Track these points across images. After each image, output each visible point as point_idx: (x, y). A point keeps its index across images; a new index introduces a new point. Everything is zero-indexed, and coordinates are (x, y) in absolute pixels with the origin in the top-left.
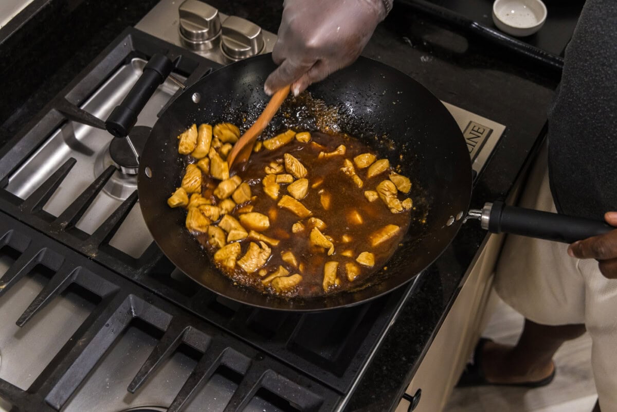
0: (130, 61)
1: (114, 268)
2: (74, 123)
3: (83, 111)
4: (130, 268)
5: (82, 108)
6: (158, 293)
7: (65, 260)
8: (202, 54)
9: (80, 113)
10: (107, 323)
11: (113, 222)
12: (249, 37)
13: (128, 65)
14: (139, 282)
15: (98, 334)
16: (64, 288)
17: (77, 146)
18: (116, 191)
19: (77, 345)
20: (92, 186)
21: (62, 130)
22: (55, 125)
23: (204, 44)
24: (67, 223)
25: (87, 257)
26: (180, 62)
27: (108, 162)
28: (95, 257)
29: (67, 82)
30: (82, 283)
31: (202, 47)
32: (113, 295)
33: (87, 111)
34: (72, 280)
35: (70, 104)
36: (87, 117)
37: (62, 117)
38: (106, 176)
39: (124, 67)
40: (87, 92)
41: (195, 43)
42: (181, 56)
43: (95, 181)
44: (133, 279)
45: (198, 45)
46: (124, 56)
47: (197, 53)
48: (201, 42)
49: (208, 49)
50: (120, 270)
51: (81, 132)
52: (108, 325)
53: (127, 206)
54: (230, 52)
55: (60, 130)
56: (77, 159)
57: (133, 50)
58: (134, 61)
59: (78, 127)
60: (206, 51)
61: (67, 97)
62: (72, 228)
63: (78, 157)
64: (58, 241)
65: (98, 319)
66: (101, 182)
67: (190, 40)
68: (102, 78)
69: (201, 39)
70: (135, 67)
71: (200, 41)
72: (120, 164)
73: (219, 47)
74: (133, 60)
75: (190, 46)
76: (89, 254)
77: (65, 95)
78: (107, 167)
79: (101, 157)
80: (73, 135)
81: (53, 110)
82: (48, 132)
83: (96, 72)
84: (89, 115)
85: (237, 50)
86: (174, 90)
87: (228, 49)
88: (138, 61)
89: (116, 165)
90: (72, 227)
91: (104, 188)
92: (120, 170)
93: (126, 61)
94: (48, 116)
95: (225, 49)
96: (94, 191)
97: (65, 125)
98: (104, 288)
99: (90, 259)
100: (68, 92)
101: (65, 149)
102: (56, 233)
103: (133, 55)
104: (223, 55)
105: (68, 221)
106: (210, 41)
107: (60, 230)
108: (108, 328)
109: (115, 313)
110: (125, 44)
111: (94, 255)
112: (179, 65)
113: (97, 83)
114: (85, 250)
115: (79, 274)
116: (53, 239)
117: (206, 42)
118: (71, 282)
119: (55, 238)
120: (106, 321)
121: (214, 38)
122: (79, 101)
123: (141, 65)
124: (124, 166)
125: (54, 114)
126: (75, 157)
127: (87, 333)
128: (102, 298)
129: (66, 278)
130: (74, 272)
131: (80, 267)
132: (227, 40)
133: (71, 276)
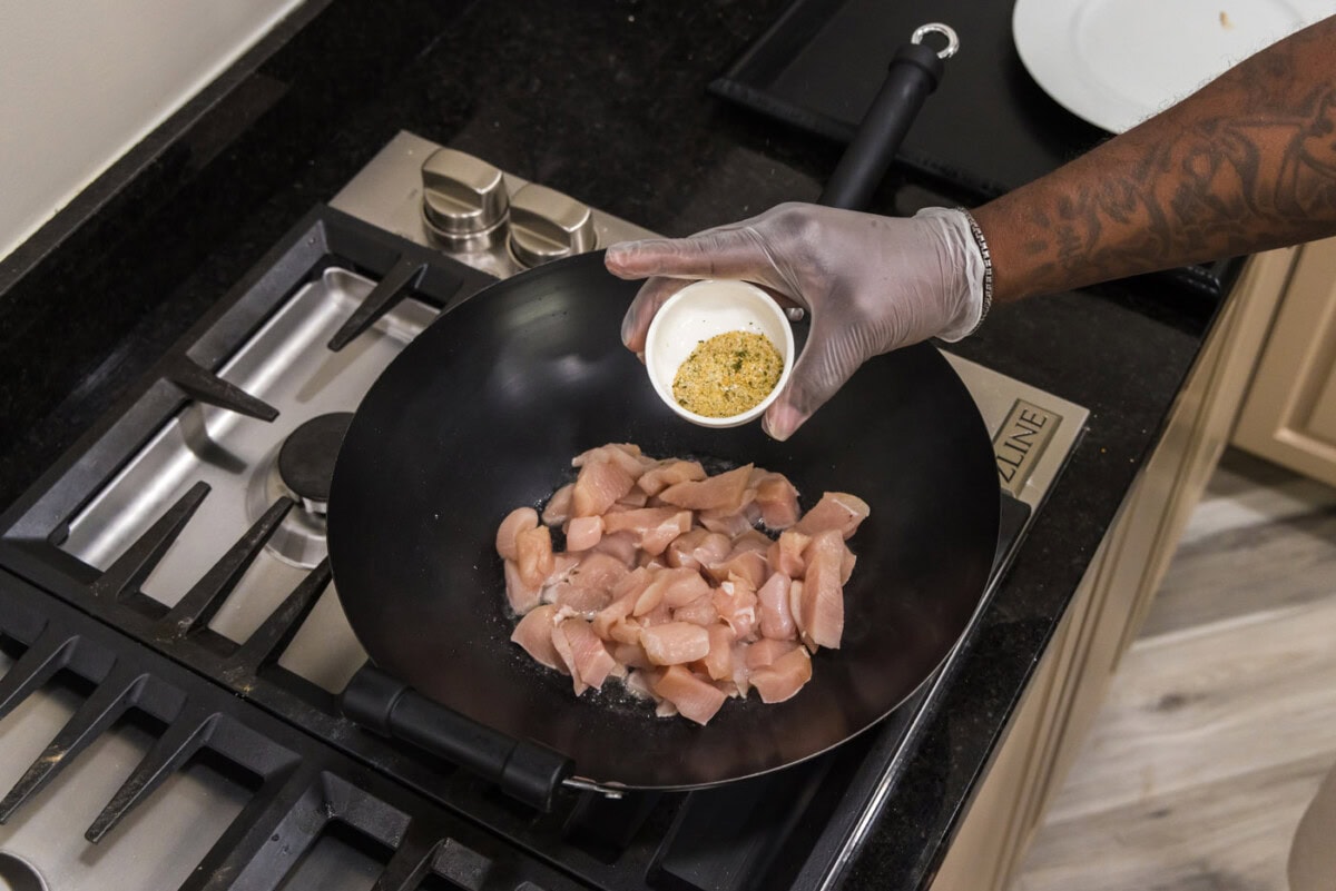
0: (321, 274)
1: (290, 716)
2: (205, 407)
3: (222, 382)
4: (321, 716)
5: (221, 375)
6: (381, 766)
7: (187, 700)
8: (470, 260)
9: (219, 387)
10: (274, 834)
11: (287, 617)
12: (566, 228)
13: (316, 283)
14: (342, 746)
15: (256, 857)
16: (186, 758)
17: (212, 454)
18: (294, 548)
19: (212, 882)
20: (243, 543)
21: (180, 421)
22: (166, 413)
23: (474, 240)
24: (191, 621)
25: (232, 692)
26: (425, 277)
27: (275, 490)
28: (250, 692)
29: (191, 324)
30: (226, 748)
31: (469, 245)
32: (285, 774)
33: (231, 381)
34: (202, 741)
35: (197, 368)
36: (232, 394)
37: (182, 396)
38: (273, 519)
39: (308, 287)
40: (231, 344)
41: (454, 237)
42: (426, 266)
43: (250, 531)
44: (329, 739)
45: (462, 242)
46: (308, 265)
47: (459, 257)
48: (468, 237)
49: (481, 248)
50: (300, 719)
51: (220, 424)
52: (276, 838)
53: (315, 584)
54: (524, 256)
55: (175, 421)
56: (212, 486)
57: (327, 251)
58: (330, 275)
59: (212, 415)
60: (477, 252)
61: (192, 352)
62: (201, 630)
63: (214, 477)
64: (172, 659)
65: (255, 826)
66: (262, 532)
67: (444, 230)
68: (263, 311)
69: (467, 231)
70: (332, 287)
71: (465, 234)
72: (301, 494)
73: (504, 245)
74: (328, 271)
75: (446, 243)
76: (237, 687)
77: (189, 347)
78: (274, 499)
79: (261, 473)
80: (202, 430)
81: (162, 380)
82: (152, 426)
83: (251, 300)
84: (237, 390)
85: (540, 253)
86: (409, 333)
87: (524, 252)
88: (338, 274)
89: (293, 495)
90: (203, 628)
91: (268, 545)
92: (301, 505)
93: (313, 275)
94: (152, 395)
95: (518, 252)
96: (246, 553)
97: (187, 409)
98: (268, 757)
99: (240, 696)
100: (193, 342)
101: (186, 459)
102: (169, 641)
103: (326, 261)
104: (511, 261)
105: (193, 617)
106: (487, 232)
107: (176, 635)
108: (276, 843)
109: (290, 812)
110: (312, 241)
111: (248, 689)
112: (421, 285)
113: (252, 324)
114: (229, 677)
115: (216, 729)
116: (163, 654)
117: (479, 235)
118: (200, 746)
119: (167, 652)
120: (273, 829)
121: (493, 228)
122: (214, 360)
123: (345, 283)
124: (308, 497)
125: (163, 389)
126: (207, 480)
127: (233, 853)
128: (265, 779)
129: (190, 739)
130: (206, 725)
131: (218, 714)
132: (520, 233)
133: (200, 734)
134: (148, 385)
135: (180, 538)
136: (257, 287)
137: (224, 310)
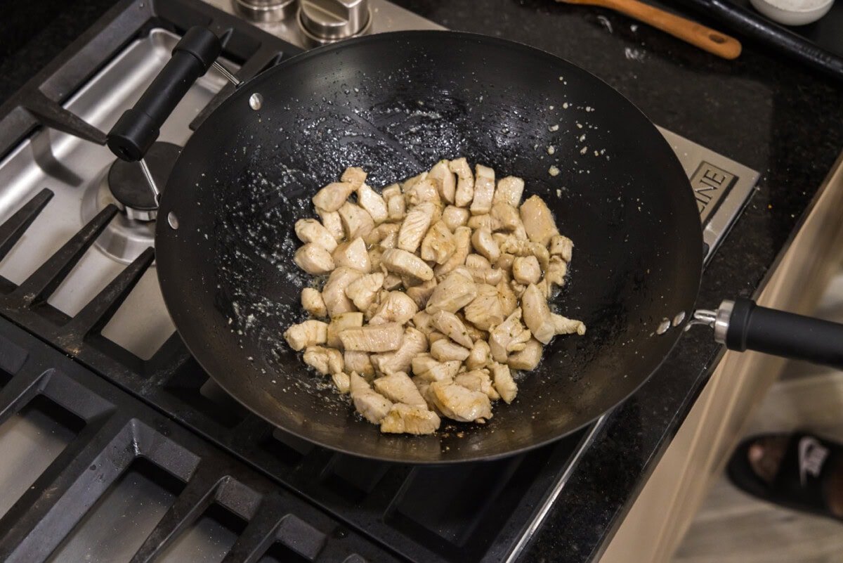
0: (148, 33)
1: (108, 375)
2: (52, 131)
3: (67, 112)
4: (134, 376)
5: (66, 107)
6: (179, 418)
7: (28, 356)
8: (267, 28)
9: (63, 116)
10: (92, 464)
11: (110, 298)
12: (345, 5)
13: (144, 40)
14: (149, 400)
15: (77, 481)
16: (25, 402)
17: (55, 169)
18: (117, 246)
19: (42, 498)
20: (77, 238)
21: (32, 142)
22: (20, 134)
23: (271, 11)
24: (34, 296)
25: (65, 353)
26: (230, 39)
27: (104, 198)
28: (79, 354)
29: (43, 64)
30: (55, 396)
31: (267, 16)
32: (104, 419)
33: (74, 112)
34: (38, 390)
35: (46, 100)
36: (74, 122)
37: (33, 121)
38: (101, 221)
39: (137, 43)
40: (75, 83)
41: (255, 8)
42: (231, 30)
43: (83, 229)
44: (139, 394)
45: (261, 13)
46: (138, 25)
47: (258, 25)
48: (266, 9)
49: (277, 20)
50: (117, 377)
51: (63, 146)
52: (94, 468)
53: (133, 273)
54: (312, 27)
55: (28, 142)
56: (55, 193)
57: (154, 15)
58: (155, 34)
59: (57, 139)
60: (273, 23)
61: (42, 87)
62: (42, 305)
63: (55, 186)
64: (17, 325)
65: (77, 457)
66: (93, 230)
67: (248, 3)
68: (101, 58)
69: (266, 4)
70: (156, 44)
71: (264, 6)
72: (125, 204)
73: (295, 18)
74: (154, 31)
75: (248, 13)
76: (68, 349)
77: (40, 84)
78: (103, 206)
79: (93, 189)
80: (48, 151)
81: (19, 108)
82: (10, 143)
83: (91, 50)
84: (77, 119)
85: (324, 24)
86: (219, 85)
87: (310, 21)
88: (161, 34)
89: (118, 204)
90: (43, 302)
91: (96, 242)
92: (124, 213)
93: (141, 34)
94: (10, 118)
95: (306, 22)
96: (80, 246)
97: (37, 133)
98: (90, 405)
99: (70, 356)
100: (44, 80)
101: (34, 173)
102: (16, 311)
103: (152, 23)
104: (301, 31)
105: (35, 293)
106: (281, 6)
107: (22, 306)
108: (93, 472)
109: (105, 449)
110: (142, 5)
111: (76, 351)
112: (228, 44)
113: (93, 68)
114: (61, 341)
115: (50, 381)
116: (11, 321)
117: (275, 8)
118: (37, 394)
119: (14, 320)
120: (92, 461)
121: (287, 3)
122: (61, 95)
123: (166, 41)
124: (130, 206)
125: (19, 115)
126: (51, 188)
127: (60, 478)
128: (87, 422)
129: (29, 387)
130: (42, 377)
131: (53, 369)
132: (310, 8)
133: (38, 384)
134: (8, 111)
135: (27, 233)
136: (97, 39)
137: (72, 54)
